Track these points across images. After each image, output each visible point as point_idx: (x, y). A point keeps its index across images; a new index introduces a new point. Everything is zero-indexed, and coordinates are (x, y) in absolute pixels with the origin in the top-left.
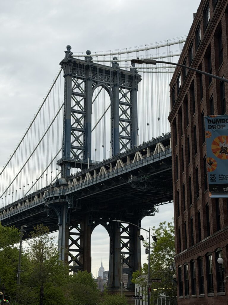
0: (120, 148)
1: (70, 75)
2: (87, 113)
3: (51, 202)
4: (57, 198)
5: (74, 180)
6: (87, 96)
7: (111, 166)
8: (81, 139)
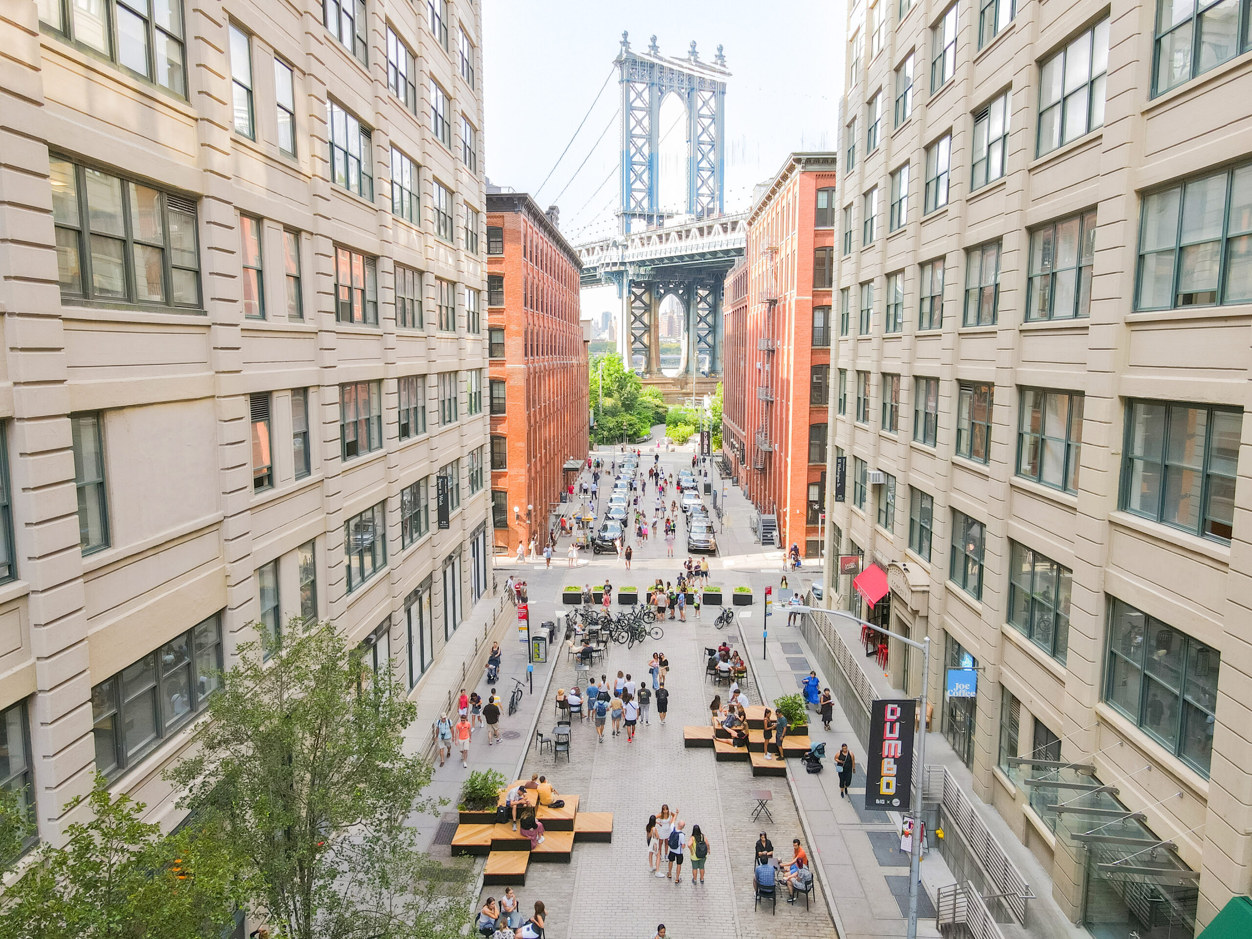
0: (699, 186)
1: (628, 81)
2: (652, 137)
3: (608, 269)
4: (615, 264)
5: (637, 241)
6: (652, 111)
7: (684, 234)
8: (645, 177)
